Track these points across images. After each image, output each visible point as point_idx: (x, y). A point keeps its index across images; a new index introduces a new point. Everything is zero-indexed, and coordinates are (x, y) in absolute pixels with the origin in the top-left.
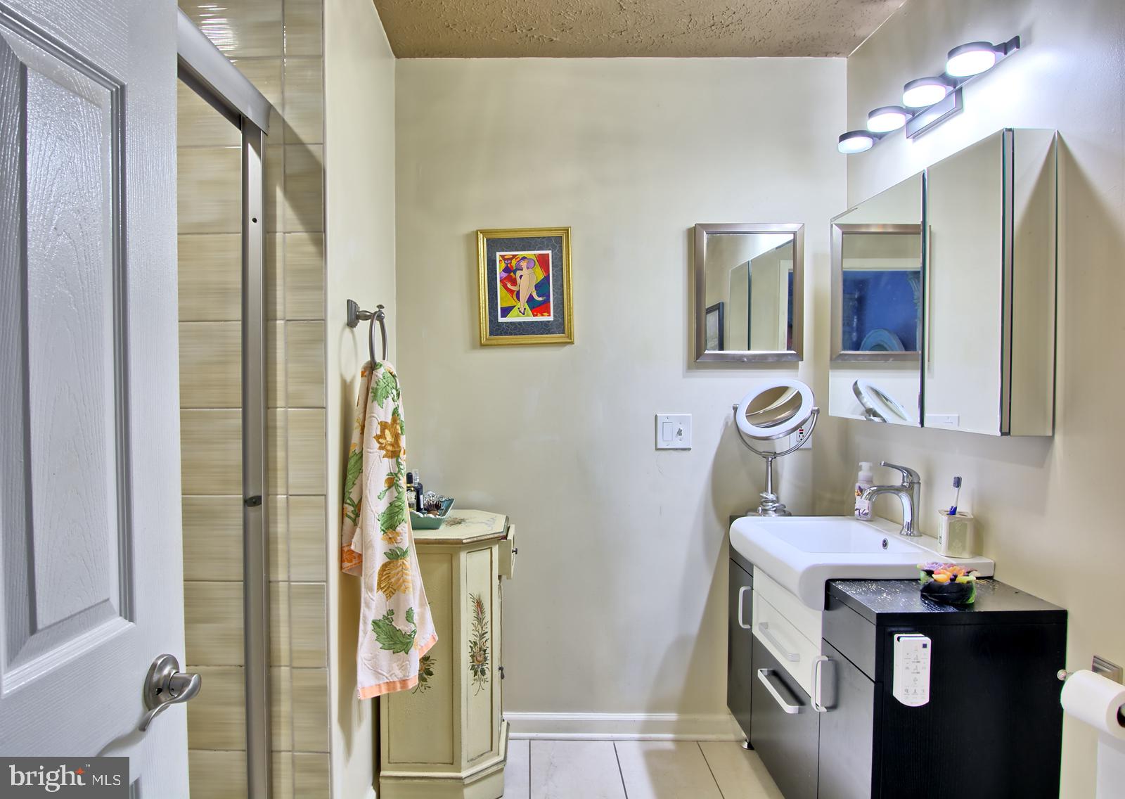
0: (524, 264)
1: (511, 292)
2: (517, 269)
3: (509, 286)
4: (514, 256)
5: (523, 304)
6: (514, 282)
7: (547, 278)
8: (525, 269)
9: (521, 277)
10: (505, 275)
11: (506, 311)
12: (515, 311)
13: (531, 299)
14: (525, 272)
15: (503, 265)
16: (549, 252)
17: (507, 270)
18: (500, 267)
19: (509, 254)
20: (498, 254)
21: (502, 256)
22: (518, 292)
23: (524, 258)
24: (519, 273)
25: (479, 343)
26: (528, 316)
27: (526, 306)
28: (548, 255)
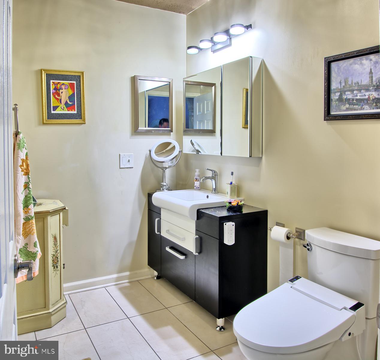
0: (63, 87)
1: (57, 99)
2: (60, 89)
3: (56, 96)
4: (59, 83)
5: (63, 105)
6: (59, 95)
7: (74, 93)
8: (64, 89)
9: (62, 92)
10: (54, 91)
11: (55, 108)
12: (59, 108)
13: (66, 103)
14: (64, 90)
15: (54, 87)
16: (75, 82)
17: (55, 89)
18: (52, 87)
19: (56, 81)
20: (51, 81)
21: (53, 82)
22: (61, 100)
23: (63, 84)
24: (61, 91)
25: (42, 123)
26: (65, 111)
27: (64, 106)
28: (74, 83)
